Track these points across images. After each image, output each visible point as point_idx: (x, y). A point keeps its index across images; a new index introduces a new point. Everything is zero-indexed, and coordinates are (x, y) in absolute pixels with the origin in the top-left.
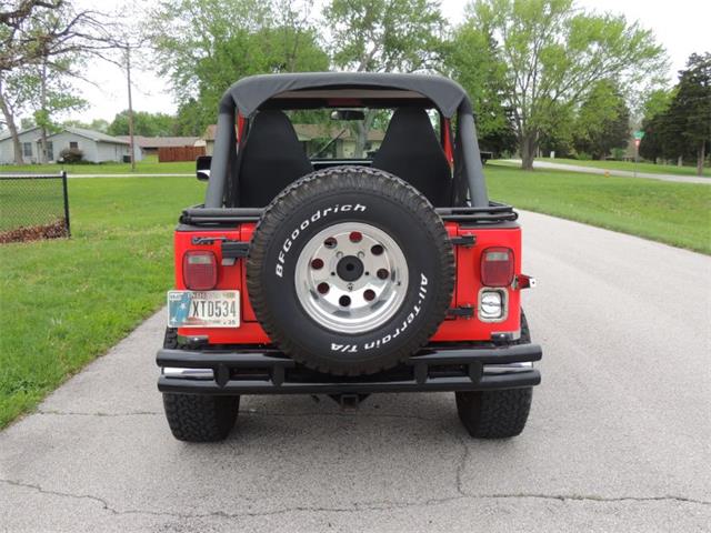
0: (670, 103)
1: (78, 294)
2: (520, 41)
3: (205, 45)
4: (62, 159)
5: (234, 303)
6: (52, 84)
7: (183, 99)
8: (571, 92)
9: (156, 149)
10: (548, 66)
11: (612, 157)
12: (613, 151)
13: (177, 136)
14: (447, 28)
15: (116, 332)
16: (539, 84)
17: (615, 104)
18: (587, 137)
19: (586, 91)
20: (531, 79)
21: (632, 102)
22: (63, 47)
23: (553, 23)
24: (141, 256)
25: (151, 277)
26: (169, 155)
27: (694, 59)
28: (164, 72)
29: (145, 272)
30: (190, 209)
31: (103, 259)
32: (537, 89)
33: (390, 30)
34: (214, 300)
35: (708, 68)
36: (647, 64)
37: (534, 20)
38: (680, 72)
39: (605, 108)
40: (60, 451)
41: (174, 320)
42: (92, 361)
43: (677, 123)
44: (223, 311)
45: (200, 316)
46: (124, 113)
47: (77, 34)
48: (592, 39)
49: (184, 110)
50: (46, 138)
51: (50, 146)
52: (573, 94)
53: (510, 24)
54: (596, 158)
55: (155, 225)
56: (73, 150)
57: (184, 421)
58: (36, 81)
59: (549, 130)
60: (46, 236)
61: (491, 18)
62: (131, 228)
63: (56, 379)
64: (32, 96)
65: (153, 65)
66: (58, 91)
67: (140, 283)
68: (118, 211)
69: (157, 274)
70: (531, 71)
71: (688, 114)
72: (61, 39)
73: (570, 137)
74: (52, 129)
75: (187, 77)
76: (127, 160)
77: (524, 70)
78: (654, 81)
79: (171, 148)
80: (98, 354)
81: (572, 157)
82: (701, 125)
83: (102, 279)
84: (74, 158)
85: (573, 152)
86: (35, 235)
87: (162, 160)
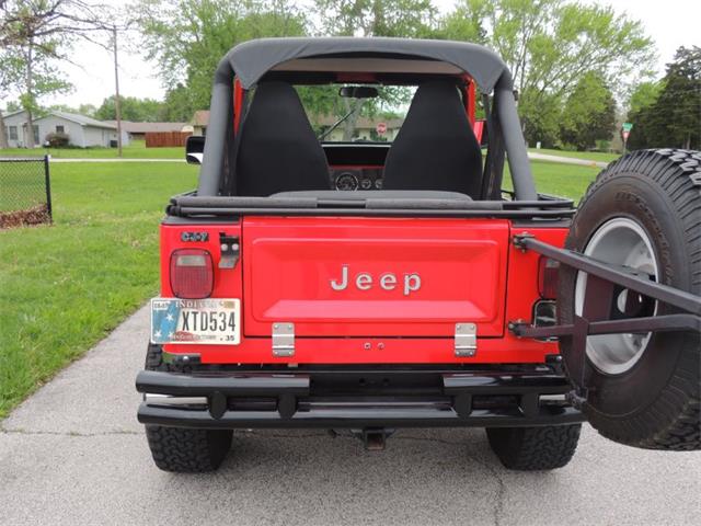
0: (658, 96)
1: (55, 287)
2: (509, 30)
3: (194, 28)
4: (48, 143)
5: (233, 315)
6: (37, 67)
7: (171, 84)
8: (559, 83)
9: (143, 134)
10: (537, 57)
11: (597, 148)
12: (598, 142)
13: (164, 121)
14: (437, 17)
15: (94, 330)
16: (527, 74)
17: (603, 96)
18: (574, 128)
19: (574, 83)
20: (520, 69)
21: (620, 94)
22: (48, 28)
23: (542, 13)
24: (126, 245)
25: (134, 268)
26: (155, 140)
27: (682, 52)
28: (151, 56)
29: (129, 262)
30: (179, 197)
31: (84, 248)
32: (525, 80)
33: (379, 17)
34: (208, 311)
35: (695, 62)
36: (635, 56)
37: (523, 10)
38: (667, 65)
39: (593, 100)
40: (23, 482)
41: (158, 334)
42: (68, 365)
43: (664, 116)
44: (220, 324)
45: (191, 330)
46: (112, 98)
47: (62, 15)
48: (580, 29)
49: (171, 95)
50: (31, 121)
51: (35, 130)
52: (561, 85)
53: (499, 14)
54: (580, 149)
55: (140, 211)
56: (60, 135)
57: (170, 451)
58: (21, 63)
59: (537, 120)
60: (27, 222)
61: (481, 7)
62: (116, 214)
63: (24, 388)
64: (17, 78)
65: (140, 49)
66: (44, 74)
67: (124, 274)
68: (103, 196)
69: (142, 264)
70: (520, 61)
71: (675, 107)
72: (46, 20)
73: (556, 128)
74: (38, 112)
75: (176, 61)
76: (114, 144)
77: (512, 60)
78: (642, 73)
79: (158, 134)
80: (74, 357)
81: (558, 148)
82: (687, 118)
83: (82, 269)
84: (60, 142)
85: (559, 143)
86: (15, 221)
87: (149, 145)
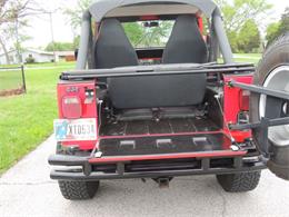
0: (278, 28)
4: (26, 62)
5: (93, 126)
7: (75, 35)
8: (236, 25)
9: (64, 56)
11: (253, 52)
12: (254, 49)
13: (73, 50)
17: (255, 29)
18: (243, 44)
19: (242, 24)
27: (287, 9)
34: (81, 125)
36: (268, 11)
41: (58, 137)
44: (87, 131)
45: (74, 134)
47: (28, 8)
48: (244, 2)
50: (19, 53)
51: (20, 57)
54: (246, 52)
56: (30, 58)
57: (69, 191)
58: (14, 29)
60: (15, 94)
63: (9, 164)
64: (12, 36)
66: (22, 34)
72: (22, 11)
73: (236, 44)
74: (21, 50)
76: (53, 61)
84: (31, 61)
85: (237, 50)
86: (11, 93)
87: (67, 60)
